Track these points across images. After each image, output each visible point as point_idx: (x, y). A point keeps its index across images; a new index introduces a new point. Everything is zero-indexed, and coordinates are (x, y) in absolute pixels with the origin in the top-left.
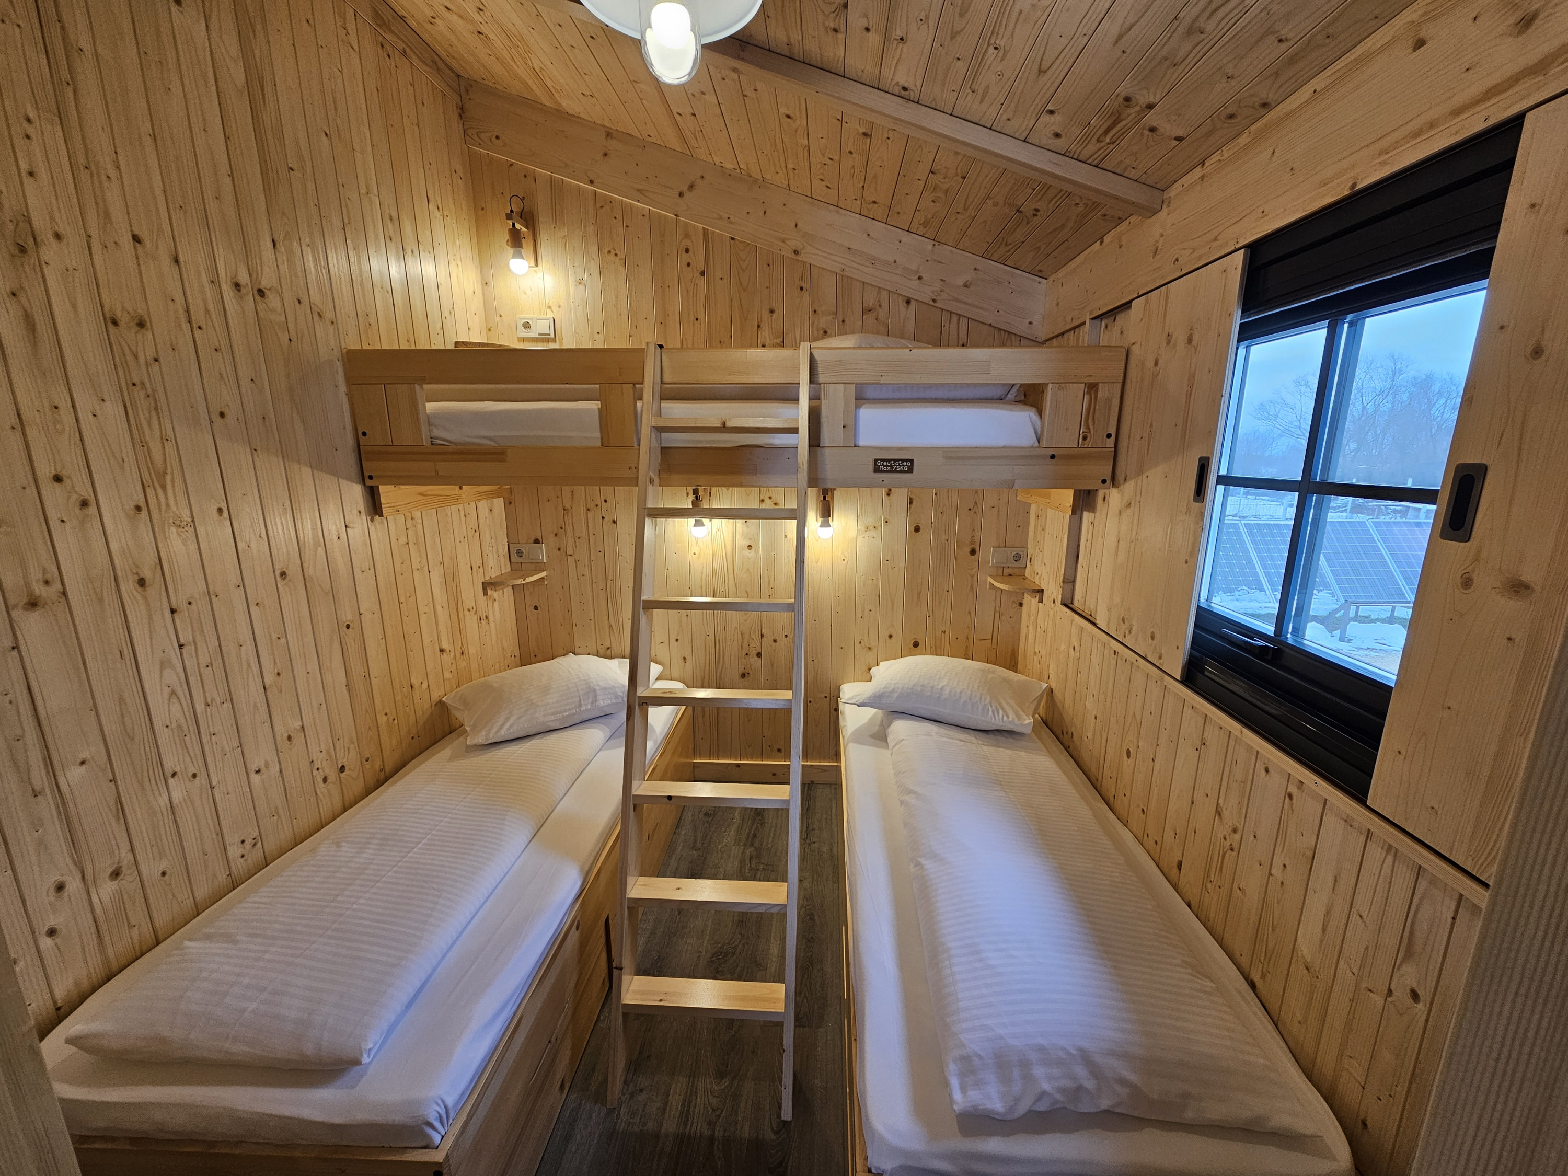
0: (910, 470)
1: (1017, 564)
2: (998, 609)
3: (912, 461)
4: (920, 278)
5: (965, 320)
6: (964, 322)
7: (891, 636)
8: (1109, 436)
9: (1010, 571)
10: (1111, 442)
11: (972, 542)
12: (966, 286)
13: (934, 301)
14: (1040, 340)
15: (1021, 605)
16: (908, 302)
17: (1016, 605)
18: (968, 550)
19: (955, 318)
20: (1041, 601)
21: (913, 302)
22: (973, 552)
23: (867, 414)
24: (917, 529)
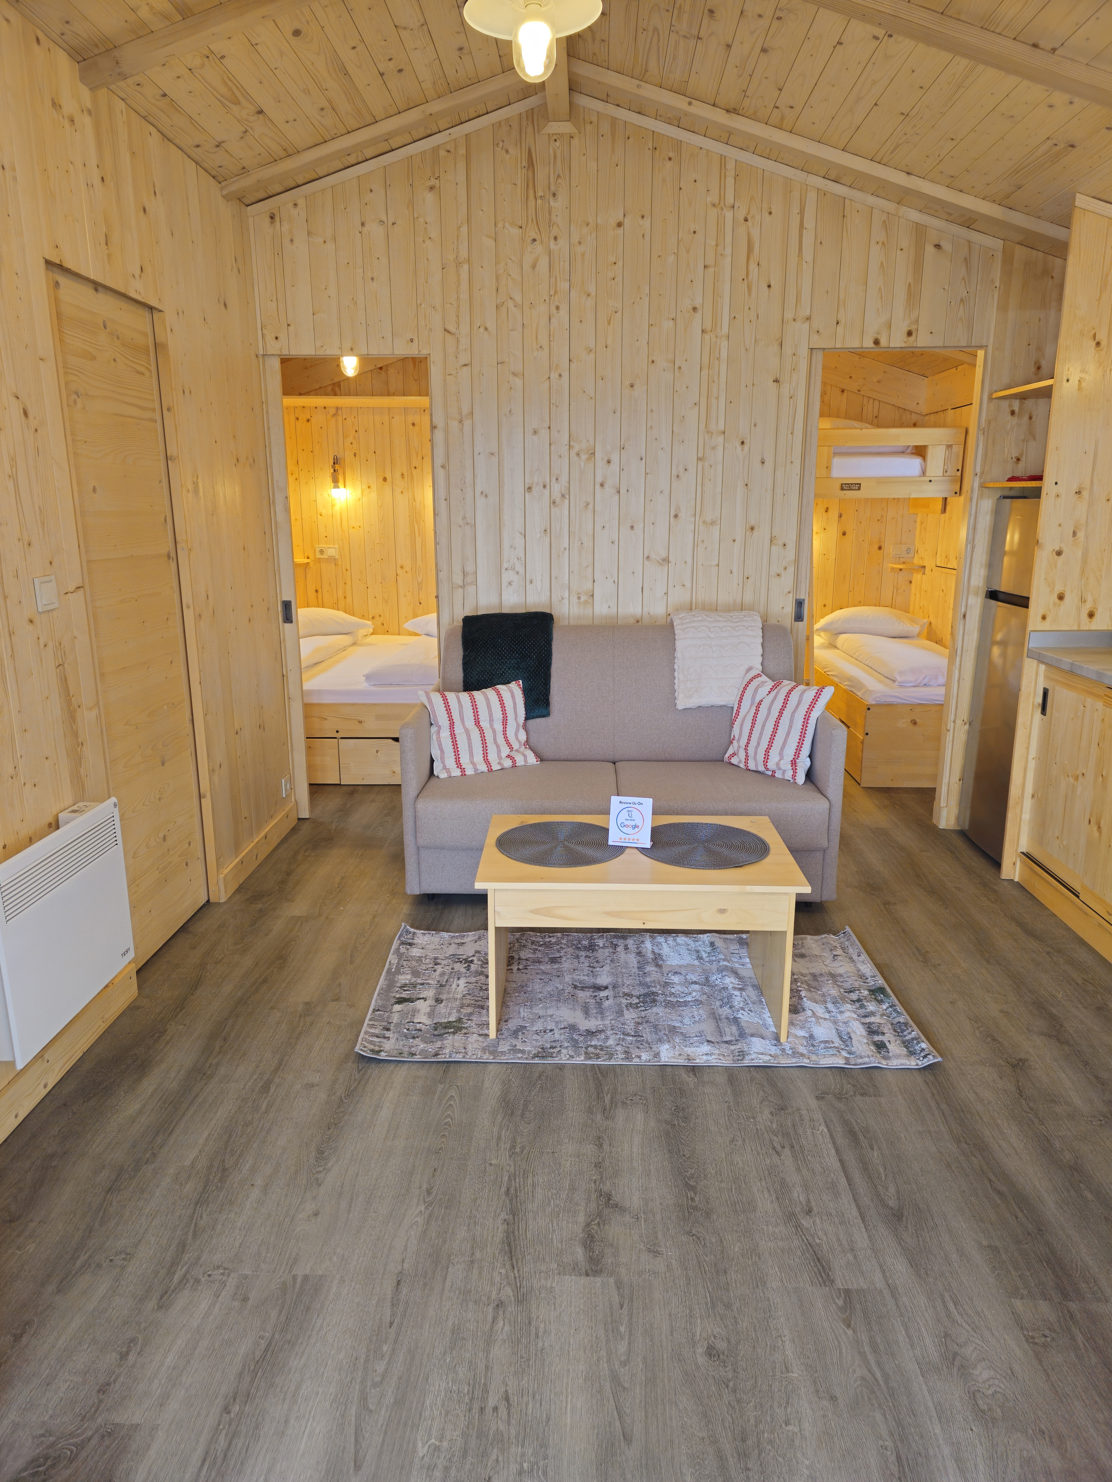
0: (859, 489)
1: (908, 556)
2: (895, 585)
3: (860, 484)
4: (851, 377)
5: (878, 402)
6: (877, 403)
7: (825, 606)
8: (958, 470)
9: (904, 560)
10: (959, 473)
11: (880, 541)
12: (879, 382)
13: (859, 391)
14: (923, 414)
15: (911, 582)
16: (843, 391)
17: (907, 583)
18: (877, 547)
19: (871, 401)
20: (924, 574)
21: (845, 392)
22: (880, 548)
23: (837, 461)
24: (844, 534)
